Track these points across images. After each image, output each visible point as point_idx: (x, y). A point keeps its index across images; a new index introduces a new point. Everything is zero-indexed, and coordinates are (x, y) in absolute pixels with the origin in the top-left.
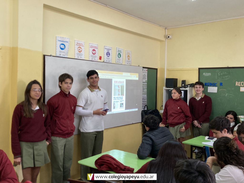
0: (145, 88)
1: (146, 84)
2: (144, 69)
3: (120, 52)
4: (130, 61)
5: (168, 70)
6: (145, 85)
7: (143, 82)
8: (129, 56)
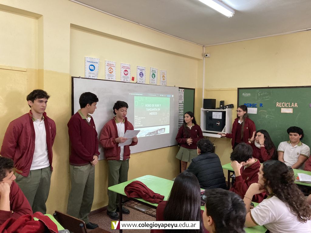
0: (182, 109)
1: (182, 106)
2: (180, 89)
3: (155, 72)
4: (165, 82)
7: (179, 103)
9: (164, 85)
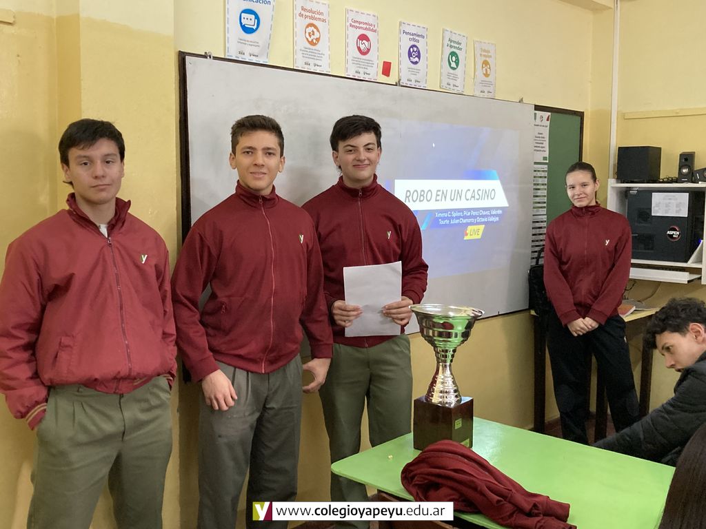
0: (543, 184)
1: (543, 171)
2: (539, 113)
3: (458, 46)
4: (490, 84)
5: (624, 117)
6: (543, 174)
7: (536, 163)
8: (486, 63)
9: (486, 95)
